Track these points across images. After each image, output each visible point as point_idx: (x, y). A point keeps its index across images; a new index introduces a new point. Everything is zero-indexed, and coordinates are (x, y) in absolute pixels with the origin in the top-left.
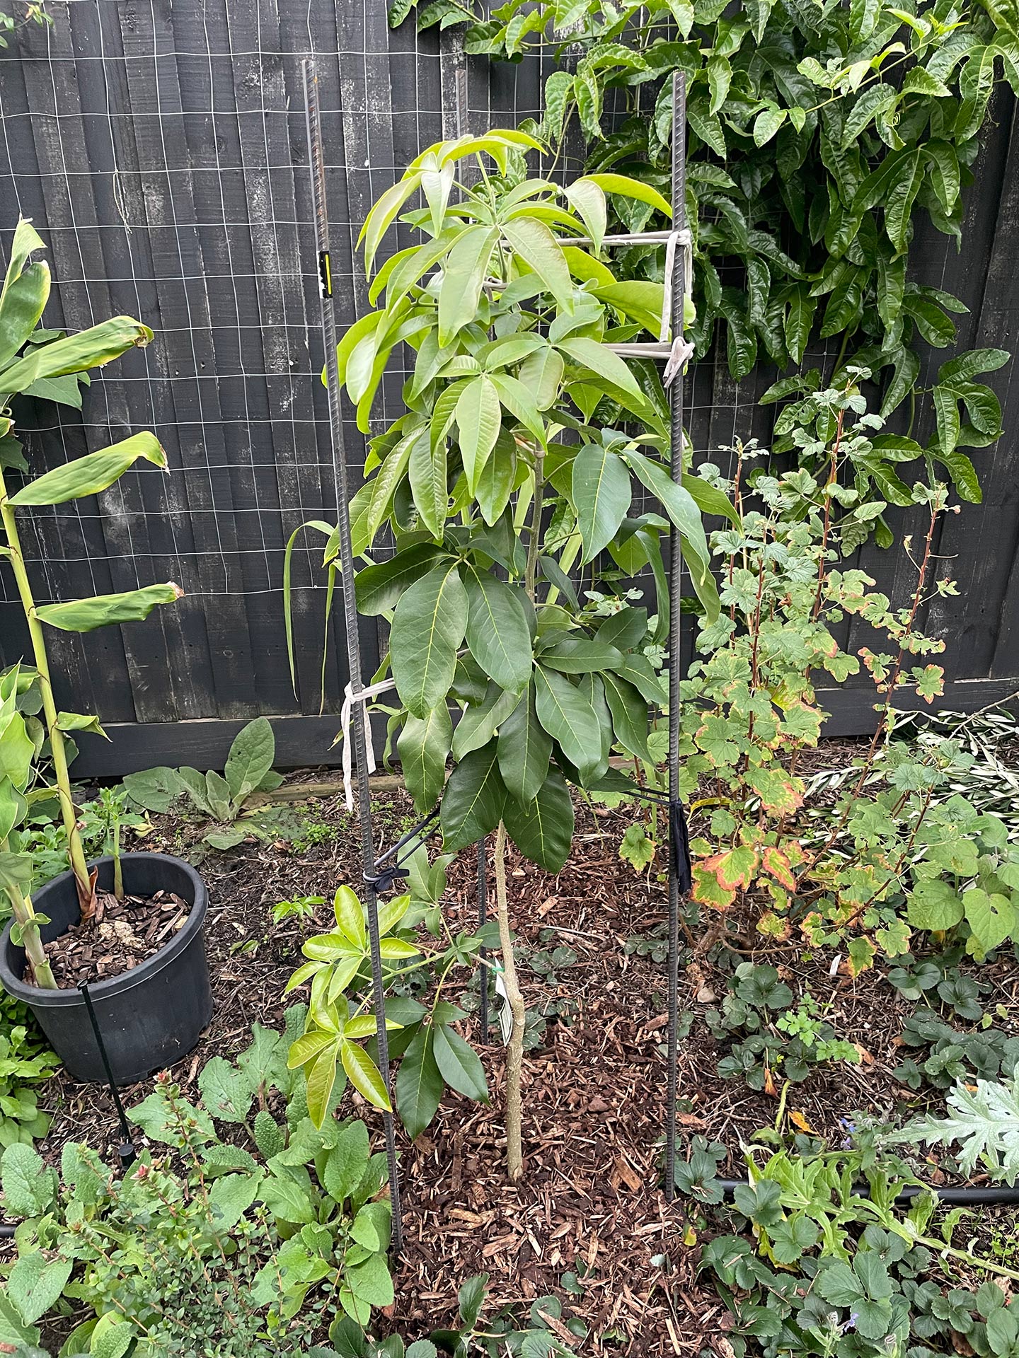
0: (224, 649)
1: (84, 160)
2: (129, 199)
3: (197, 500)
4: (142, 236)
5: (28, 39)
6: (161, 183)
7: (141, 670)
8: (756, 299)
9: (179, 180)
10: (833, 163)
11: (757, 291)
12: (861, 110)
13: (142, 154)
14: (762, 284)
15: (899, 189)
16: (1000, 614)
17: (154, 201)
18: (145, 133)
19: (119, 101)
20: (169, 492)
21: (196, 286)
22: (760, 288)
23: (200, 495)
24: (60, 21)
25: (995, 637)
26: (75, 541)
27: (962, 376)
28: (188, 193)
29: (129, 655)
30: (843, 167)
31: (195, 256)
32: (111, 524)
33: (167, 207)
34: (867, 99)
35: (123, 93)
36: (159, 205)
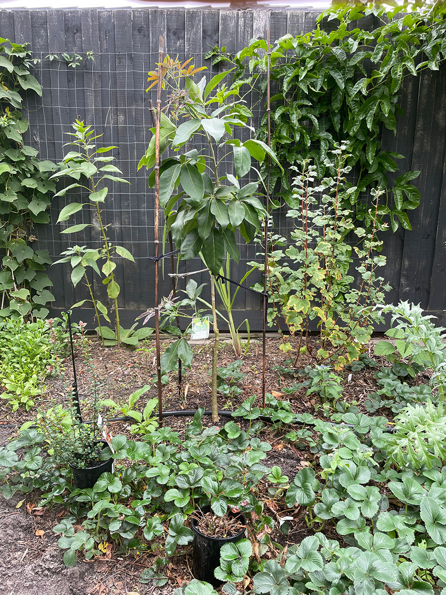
0: (129, 280)
1: (100, 104)
2: (113, 117)
3: (125, 222)
4: (116, 129)
5: (86, 65)
6: (124, 112)
7: (98, 286)
8: (323, 153)
9: (130, 111)
10: (351, 105)
11: (323, 150)
12: (357, 86)
13: (119, 102)
14: (326, 148)
15: (371, 112)
16: (430, 284)
17: (121, 118)
18: (121, 96)
19: (113, 86)
20: (116, 219)
21: (132, 146)
22: (325, 149)
23: (127, 220)
24: (97, 60)
25: (429, 292)
26: (81, 236)
27: (403, 183)
28: (133, 115)
29: (95, 280)
30: (354, 106)
31: (133, 136)
32: (94, 230)
33: (125, 120)
34: (359, 83)
35: (115, 84)
36: (123, 119)
